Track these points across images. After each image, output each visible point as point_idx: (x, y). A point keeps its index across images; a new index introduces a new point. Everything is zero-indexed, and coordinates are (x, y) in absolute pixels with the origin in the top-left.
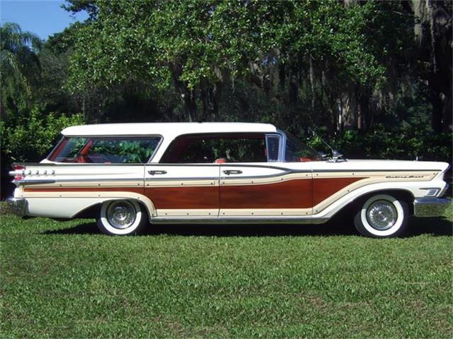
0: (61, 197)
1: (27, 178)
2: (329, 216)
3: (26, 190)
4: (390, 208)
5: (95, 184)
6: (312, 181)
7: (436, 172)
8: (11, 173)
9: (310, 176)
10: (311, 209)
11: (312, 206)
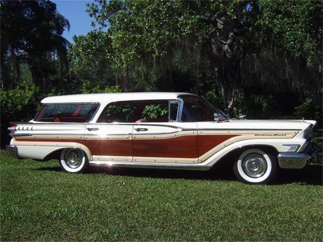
0: (35, 145)
1: (17, 132)
2: (211, 165)
3: (17, 140)
4: (261, 160)
5: (55, 137)
6: (198, 137)
7: (297, 131)
8: (9, 128)
9: (196, 133)
10: (197, 159)
11: (198, 157)
